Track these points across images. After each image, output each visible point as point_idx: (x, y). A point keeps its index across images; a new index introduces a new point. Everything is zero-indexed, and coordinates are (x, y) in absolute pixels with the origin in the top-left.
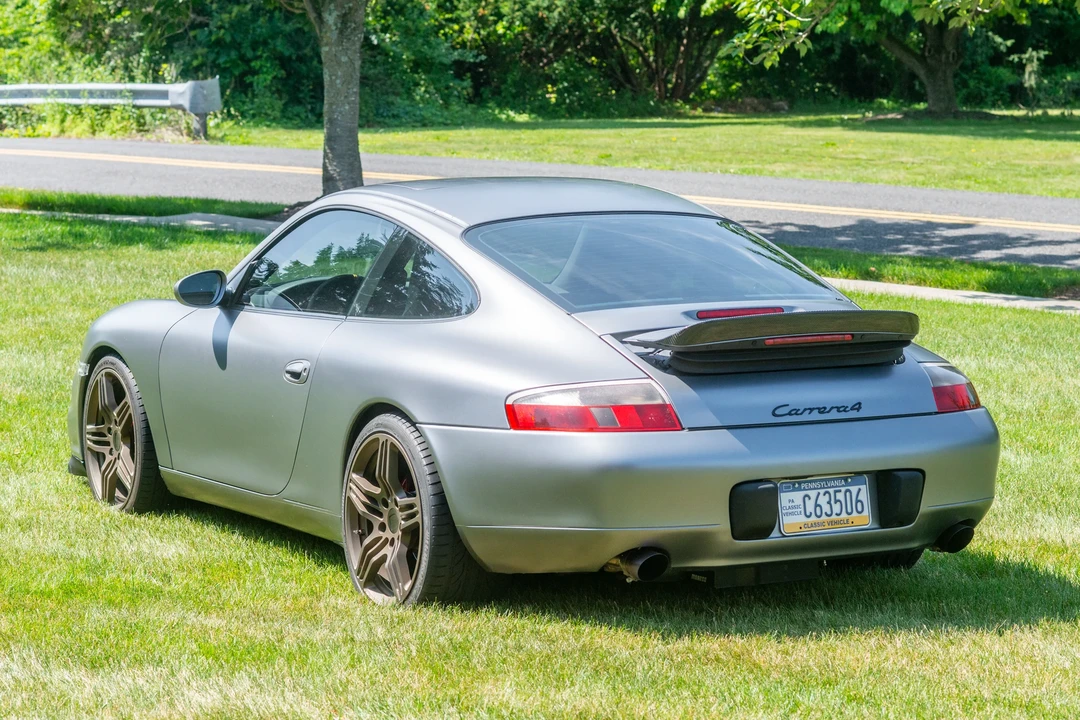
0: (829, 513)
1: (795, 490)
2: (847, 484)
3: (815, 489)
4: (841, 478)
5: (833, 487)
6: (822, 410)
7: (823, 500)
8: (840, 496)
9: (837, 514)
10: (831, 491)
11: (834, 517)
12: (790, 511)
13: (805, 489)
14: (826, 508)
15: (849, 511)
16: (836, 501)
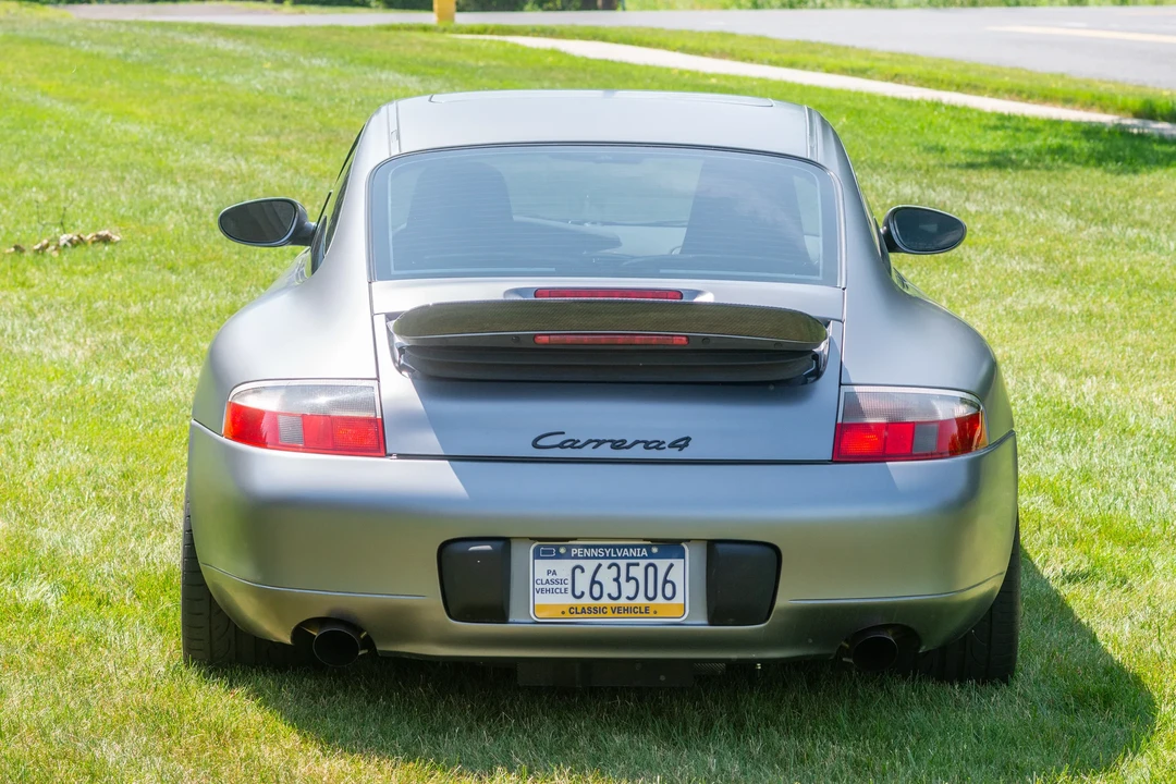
0: (615, 594)
1: (559, 556)
2: (651, 555)
3: (594, 558)
4: (641, 547)
5: (626, 557)
6: (617, 445)
7: (606, 576)
8: (637, 572)
9: (628, 598)
10: (623, 563)
11: (623, 601)
12: (548, 586)
13: (576, 557)
14: (611, 588)
15: (651, 594)
16: (629, 579)
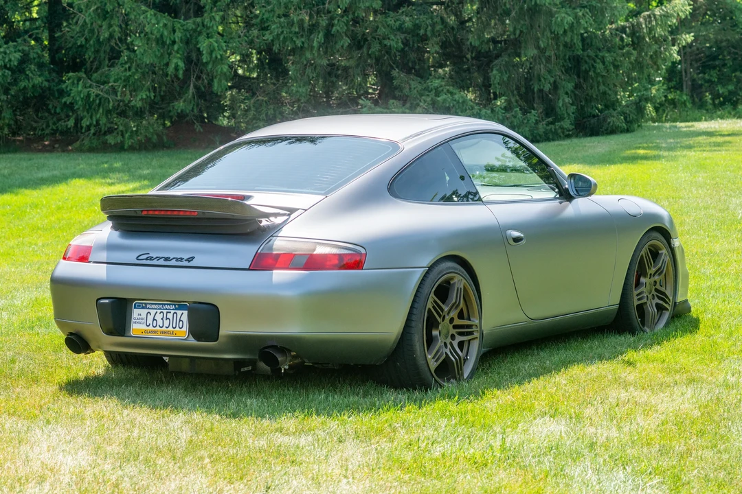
0: (161, 325)
1: (143, 308)
2: (176, 309)
3: (155, 309)
4: (172, 305)
5: (167, 309)
6: (167, 259)
7: (159, 317)
8: (170, 316)
9: (167, 327)
10: (165, 312)
11: (164, 329)
12: (138, 321)
13: (149, 308)
14: (160, 322)
15: (174, 326)
16: (167, 319)
